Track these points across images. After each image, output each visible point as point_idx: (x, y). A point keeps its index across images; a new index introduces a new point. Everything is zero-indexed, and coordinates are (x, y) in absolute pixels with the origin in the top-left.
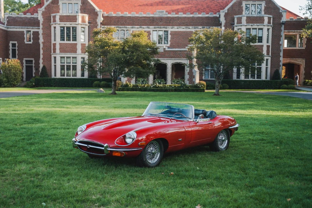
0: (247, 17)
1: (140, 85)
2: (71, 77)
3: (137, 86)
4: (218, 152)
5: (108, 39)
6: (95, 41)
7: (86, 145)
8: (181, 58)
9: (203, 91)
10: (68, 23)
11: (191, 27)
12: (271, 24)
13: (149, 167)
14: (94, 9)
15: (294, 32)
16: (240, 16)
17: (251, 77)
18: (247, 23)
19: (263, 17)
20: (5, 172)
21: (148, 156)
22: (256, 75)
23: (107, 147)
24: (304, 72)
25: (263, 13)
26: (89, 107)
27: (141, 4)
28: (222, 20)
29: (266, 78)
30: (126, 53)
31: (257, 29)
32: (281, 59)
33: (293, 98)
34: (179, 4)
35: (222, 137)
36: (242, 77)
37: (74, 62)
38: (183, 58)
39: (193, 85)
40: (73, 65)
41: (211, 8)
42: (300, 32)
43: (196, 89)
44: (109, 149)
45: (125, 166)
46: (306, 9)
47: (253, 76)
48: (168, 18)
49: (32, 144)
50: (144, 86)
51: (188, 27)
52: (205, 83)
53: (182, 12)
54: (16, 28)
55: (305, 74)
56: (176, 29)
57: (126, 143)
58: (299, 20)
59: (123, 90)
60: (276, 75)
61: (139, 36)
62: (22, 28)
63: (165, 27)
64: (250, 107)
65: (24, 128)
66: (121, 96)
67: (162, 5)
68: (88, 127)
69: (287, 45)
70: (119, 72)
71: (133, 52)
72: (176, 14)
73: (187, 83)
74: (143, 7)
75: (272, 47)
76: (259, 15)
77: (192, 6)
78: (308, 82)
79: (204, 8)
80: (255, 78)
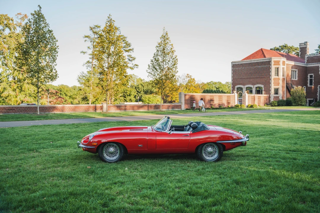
54: (313, 64)
62: (317, 64)
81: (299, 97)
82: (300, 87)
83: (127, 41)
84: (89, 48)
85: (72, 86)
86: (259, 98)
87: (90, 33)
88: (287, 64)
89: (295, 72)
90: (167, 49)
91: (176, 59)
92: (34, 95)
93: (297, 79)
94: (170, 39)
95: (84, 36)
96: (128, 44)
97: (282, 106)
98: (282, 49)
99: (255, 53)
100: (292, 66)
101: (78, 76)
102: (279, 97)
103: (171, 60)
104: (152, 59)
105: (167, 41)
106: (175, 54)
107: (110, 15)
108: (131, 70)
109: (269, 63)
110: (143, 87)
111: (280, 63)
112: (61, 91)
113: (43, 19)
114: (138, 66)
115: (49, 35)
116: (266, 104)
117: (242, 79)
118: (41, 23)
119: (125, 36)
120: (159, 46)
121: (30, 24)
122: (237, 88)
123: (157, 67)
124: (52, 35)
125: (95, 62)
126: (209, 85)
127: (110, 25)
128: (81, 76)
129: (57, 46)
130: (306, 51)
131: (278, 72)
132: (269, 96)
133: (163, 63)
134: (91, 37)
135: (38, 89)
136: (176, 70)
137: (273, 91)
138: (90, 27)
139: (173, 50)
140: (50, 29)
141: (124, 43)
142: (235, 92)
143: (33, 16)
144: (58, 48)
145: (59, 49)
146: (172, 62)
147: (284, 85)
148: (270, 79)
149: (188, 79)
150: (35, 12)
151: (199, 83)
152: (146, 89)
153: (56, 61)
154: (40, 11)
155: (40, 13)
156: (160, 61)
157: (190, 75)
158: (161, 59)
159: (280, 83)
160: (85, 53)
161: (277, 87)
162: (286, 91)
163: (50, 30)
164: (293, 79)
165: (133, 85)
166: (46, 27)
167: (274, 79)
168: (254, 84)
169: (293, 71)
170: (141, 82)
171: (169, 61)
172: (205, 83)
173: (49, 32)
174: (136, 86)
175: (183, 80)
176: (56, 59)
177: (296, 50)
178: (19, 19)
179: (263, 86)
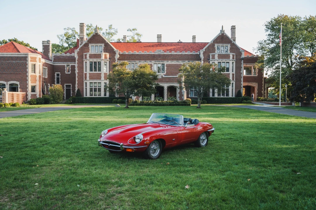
0: (218, 54)
1: (145, 101)
2: (97, 96)
3: (143, 102)
4: (200, 148)
5: (123, 70)
6: (114, 71)
7: (108, 144)
8: (174, 82)
9: (189, 105)
10: (95, 59)
11: (180, 61)
12: (235, 60)
13: (152, 159)
14: (113, 49)
15: (250, 65)
16: (214, 54)
17: (222, 95)
18: (218, 58)
19: (229, 55)
20: (52, 163)
21: (151, 152)
22: (225, 94)
23: (122, 145)
24: (257, 92)
25: (229, 52)
26: (109, 117)
27: (145, 46)
28: (202, 56)
29: (232, 96)
30: (135, 80)
31: (226, 63)
32: (242, 83)
33: (251, 109)
34: (172, 46)
35: (203, 137)
36: (216, 96)
37: (99, 86)
38: (175, 82)
39: (182, 101)
40: (98, 88)
41: (194, 48)
42: (254, 65)
43: (185, 104)
44: (124, 147)
45: (135, 158)
46: (257, 49)
47: (223, 95)
48: (164, 55)
49: (70, 143)
50: (148, 102)
51: (178, 61)
52: (190, 100)
53: (174, 51)
54: (60, 63)
55: (258, 93)
56: (170, 62)
57: (136, 142)
58: (253, 57)
59: (133, 105)
60: (239, 94)
61: (144, 68)
62: (63, 63)
63: (163, 61)
64: (222, 116)
65: (65, 132)
66: (131, 109)
67: (160, 46)
68: (109, 131)
69: (246, 73)
70: (130, 93)
71: (140, 79)
72: (170, 52)
73: (178, 100)
74: (147, 48)
75: (235, 75)
76: (226, 53)
77: (181, 47)
78: (260, 98)
79: (189, 48)
80: (224, 96)
81: (58, 95)
86: (17, 95)
93: (47, 77)
100: (43, 64)
102: (36, 94)
109: (25, 58)
111: (37, 60)
116: (24, 102)
130: (49, 49)
131: (34, 69)
132: (26, 94)
137: (30, 89)
147: (40, 82)
148: (27, 76)
159: (37, 80)
161: (34, 84)
164: (44, 77)
167: (31, 76)
168: (7, 81)
169: (44, 69)
179: (19, 82)
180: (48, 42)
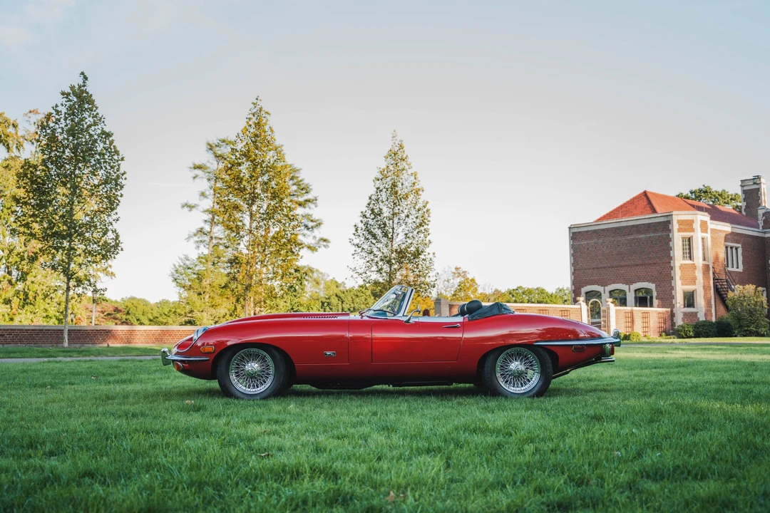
81: (751, 313)
82: (750, 288)
83: (300, 179)
84: (203, 194)
85: (158, 301)
86: (645, 316)
87: (207, 159)
88: (712, 230)
89: (734, 249)
90: (402, 185)
91: (425, 210)
92: (58, 314)
93: (740, 269)
94: (409, 160)
95: (192, 166)
96: (303, 186)
97: (707, 336)
98: (698, 198)
99: (628, 202)
100: (726, 235)
101: (174, 265)
102: (696, 313)
103: (413, 212)
104: (364, 209)
105: (402, 165)
106: (424, 197)
107: (257, 99)
108: (309, 251)
109: (665, 226)
110: (342, 302)
111: (694, 226)
112: (128, 313)
113: (90, 106)
114: (329, 242)
115: (102, 144)
116: (665, 331)
117: (598, 268)
118: (85, 115)
119: (297, 166)
120: (380, 177)
121: (57, 117)
122: (587, 293)
123: (378, 232)
124: (111, 144)
125: (219, 231)
126: (513, 296)
127: (258, 123)
128: (180, 266)
129: (122, 171)
130: (759, 198)
131: (690, 249)
132: (672, 311)
133: (391, 221)
134: (209, 168)
135: (69, 280)
136: (427, 239)
137: (679, 299)
138: (209, 144)
139: (417, 187)
140: (107, 129)
141: (293, 184)
142: (581, 299)
143: (67, 98)
144: (123, 177)
145: (125, 179)
146: (417, 218)
147: (709, 282)
148: (672, 268)
149: (458, 280)
150: (72, 88)
151: (489, 291)
152: (348, 306)
153: (119, 210)
154: (84, 86)
155: (83, 92)
156: (385, 215)
157: (464, 270)
158: (386, 212)
159: (698, 277)
160: (193, 207)
161: (690, 288)
162: (715, 299)
163: (107, 131)
164: (730, 269)
165: (315, 297)
166: (95, 124)
167: (682, 267)
168: (629, 282)
169: (729, 249)
170: (337, 291)
171: (408, 216)
172: (503, 291)
173: (104, 136)
174: (324, 300)
175: (446, 283)
176: (118, 205)
177: (734, 199)
178: (32, 123)
179: (654, 285)
180: (755, 181)
